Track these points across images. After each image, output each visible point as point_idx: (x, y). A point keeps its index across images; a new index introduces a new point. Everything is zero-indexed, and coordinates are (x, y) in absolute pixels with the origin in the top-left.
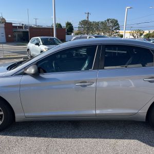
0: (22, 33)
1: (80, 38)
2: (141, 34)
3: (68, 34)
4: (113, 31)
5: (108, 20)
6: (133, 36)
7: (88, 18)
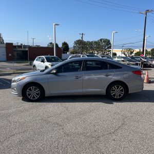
0: (21, 52)
1: (75, 57)
2: (132, 53)
3: (64, 53)
4: (106, 50)
5: (101, 40)
6: (125, 54)
7: (82, 38)
